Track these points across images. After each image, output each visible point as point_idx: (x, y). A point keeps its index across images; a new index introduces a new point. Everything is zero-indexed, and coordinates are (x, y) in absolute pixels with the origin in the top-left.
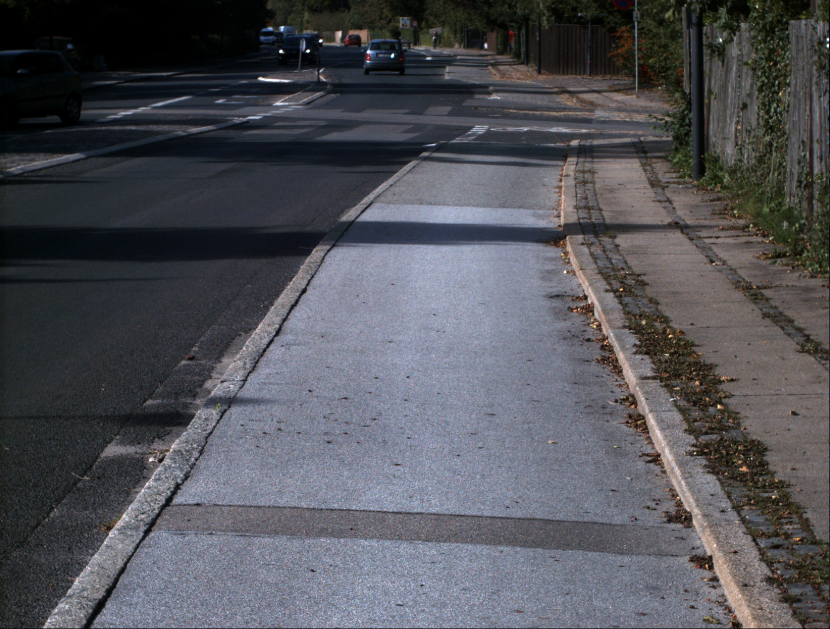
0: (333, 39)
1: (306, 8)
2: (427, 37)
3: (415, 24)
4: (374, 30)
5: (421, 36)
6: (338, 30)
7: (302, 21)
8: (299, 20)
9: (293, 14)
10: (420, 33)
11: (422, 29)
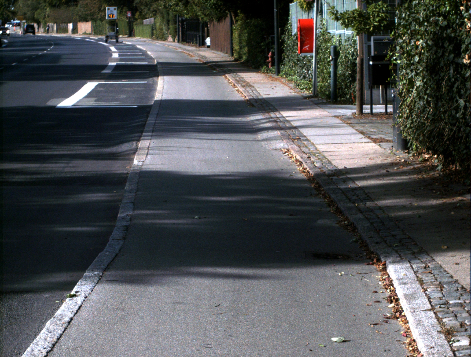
0: (66, 31)
1: (47, 4)
2: (141, 28)
3: (129, 15)
4: (96, 21)
5: (135, 27)
6: (70, 22)
7: (45, 16)
8: (43, 14)
9: (39, 10)
10: (134, 23)
11: (136, 20)
